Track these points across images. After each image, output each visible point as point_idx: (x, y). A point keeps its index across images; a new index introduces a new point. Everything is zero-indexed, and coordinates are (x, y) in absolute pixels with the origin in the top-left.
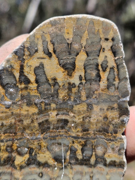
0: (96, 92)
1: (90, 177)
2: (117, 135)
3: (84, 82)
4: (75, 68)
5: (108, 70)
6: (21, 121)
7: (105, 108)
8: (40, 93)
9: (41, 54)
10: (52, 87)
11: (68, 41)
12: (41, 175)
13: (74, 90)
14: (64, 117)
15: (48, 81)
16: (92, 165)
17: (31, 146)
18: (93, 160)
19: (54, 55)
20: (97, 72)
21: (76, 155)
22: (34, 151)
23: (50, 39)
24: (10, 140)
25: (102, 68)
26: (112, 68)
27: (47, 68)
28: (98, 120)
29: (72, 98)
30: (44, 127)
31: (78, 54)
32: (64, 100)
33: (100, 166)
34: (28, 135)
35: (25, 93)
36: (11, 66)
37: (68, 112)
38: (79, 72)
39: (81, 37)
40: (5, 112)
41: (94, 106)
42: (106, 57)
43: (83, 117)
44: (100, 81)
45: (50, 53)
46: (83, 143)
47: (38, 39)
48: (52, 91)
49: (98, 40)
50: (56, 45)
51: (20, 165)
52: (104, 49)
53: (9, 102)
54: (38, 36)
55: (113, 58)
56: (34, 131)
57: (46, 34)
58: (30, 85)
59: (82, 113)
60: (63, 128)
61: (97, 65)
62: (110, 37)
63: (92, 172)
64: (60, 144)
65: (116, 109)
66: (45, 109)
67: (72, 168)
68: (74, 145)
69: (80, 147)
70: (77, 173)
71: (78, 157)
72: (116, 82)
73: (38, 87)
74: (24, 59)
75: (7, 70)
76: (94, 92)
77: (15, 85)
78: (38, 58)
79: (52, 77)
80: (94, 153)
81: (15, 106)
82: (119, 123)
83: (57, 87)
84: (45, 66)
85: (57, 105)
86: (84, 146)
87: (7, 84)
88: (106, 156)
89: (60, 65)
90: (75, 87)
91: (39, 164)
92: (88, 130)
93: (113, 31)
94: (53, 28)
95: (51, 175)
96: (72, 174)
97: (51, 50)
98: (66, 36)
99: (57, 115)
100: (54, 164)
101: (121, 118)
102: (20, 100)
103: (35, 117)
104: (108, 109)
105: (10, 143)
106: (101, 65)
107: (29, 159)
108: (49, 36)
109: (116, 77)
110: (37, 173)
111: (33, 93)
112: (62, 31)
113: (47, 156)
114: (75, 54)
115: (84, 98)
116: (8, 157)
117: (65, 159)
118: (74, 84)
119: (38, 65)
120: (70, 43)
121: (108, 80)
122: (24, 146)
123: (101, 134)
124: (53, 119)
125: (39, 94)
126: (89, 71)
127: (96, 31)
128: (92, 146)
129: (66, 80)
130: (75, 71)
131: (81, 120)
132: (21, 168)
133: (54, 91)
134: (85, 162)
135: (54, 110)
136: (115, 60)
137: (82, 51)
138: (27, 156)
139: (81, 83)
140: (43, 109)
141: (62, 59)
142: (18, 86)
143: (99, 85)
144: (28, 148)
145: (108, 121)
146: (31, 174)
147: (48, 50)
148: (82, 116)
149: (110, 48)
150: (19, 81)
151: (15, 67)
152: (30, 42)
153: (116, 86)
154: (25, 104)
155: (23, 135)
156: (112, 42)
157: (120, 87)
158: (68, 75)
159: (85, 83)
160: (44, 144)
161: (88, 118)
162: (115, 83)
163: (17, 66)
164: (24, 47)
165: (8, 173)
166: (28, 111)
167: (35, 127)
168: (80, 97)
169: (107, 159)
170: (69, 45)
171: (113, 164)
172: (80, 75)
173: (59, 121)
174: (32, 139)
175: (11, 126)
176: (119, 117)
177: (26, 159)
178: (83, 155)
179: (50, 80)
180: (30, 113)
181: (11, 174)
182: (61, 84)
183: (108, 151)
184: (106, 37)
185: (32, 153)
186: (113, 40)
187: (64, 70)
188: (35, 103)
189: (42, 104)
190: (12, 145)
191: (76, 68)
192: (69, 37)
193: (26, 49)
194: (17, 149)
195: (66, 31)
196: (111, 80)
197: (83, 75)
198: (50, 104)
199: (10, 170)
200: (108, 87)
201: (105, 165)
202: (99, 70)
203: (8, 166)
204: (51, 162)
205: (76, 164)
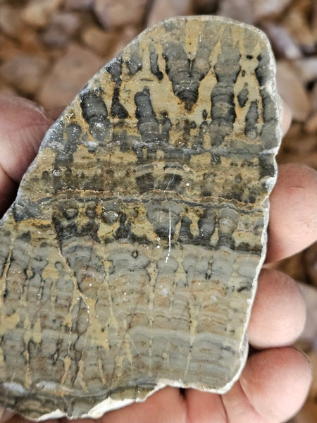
0: (226, 138)
1: (209, 264)
2: (254, 205)
3: (209, 120)
4: (197, 99)
5: (248, 105)
6: (110, 172)
7: (240, 163)
8: (142, 133)
9: (146, 73)
10: (161, 125)
11: (189, 56)
12: (136, 254)
13: (194, 132)
14: (175, 172)
15: (155, 115)
16: (213, 246)
17: (123, 211)
18: (214, 240)
19: (166, 77)
20: (230, 106)
21: (189, 230)
22: (128, 219)
23: (162, 52)
24: (92, 200)
25: (239, 101)
26: (255, 103)
27: (154, 97)
28: (226, 180)
29: (189, 144)
30: (145, 183)
31: (203, 77)
32: (177, 146)
33: (225, 248)
34: (120, 195)
35: (119, 130)
36: (100, 88)
37: (183, 164)
38: (203, 105)
39: (210, 51)
40: (88, 158)
41: (222, 159)
42: (246, 84)
43: (205, 175)
44: (234, 121)
45: (161, 73)
46: (202, 213)
47: (143, 50)
48: (160, 132)
49: (236, 58)
50: (170, 61)
51: (105, 238)
52: (244, 71)
53: (93, 143)
54: (144, 45)
55: (257, 88)
56: (129, 189)
57: (156, 43)
58: (127, 120)
59: (204, 167)
60: (172, 187)
61: (232, 96)
62: (255, 54)
63: (212, 257)
64: (166, 211)
65: (256, 166)
66: (148, 158)
67: (182, 249)
68: (187, 215)
69: (197, 219)
70: (190, 256)
71: (192, 233)
72: (259, 125)
73: (139, 124)
74: (120, 80)
75: (95, 96)
76: (223, 138)
77: (105, 117)
78: (142, 80)
79: (161, 110)
80: (217, 229)
81: (102, 149)
82: (258, 188)
83: (168, 125)
84: (151, 92)
85: (166, 153)
86: (202, 217)
87: (94, 116)
88: (235, 235)
89: (174, 92)
90: (195, 127)
91: (134, 239)
92: (209, 194)
93: (260, 45)
94: (168, 34)
95: (150, 257)
96: (181, 257)
97: (162, 69)
98: (187, 48)
99: (164, 168)
100: (157, 241)
101: (262, 180)
102: (111, 142)
103: (132, 168)
104: (242, 166)
105: (92, 203)
106: (238, 97)
107: (119, 230)
108: (160, 46)
109: (260, 117)
110: (129, 251)
111: (130, 133)
112: (181, 40)
113: (146, 228)
114: (199, 76)
115: (207, 146)
116: (88, 225)
117: (172, 235)
118: (194, 122)
119: (140, 90)
120: (192, 59)
121: (247, 120)
122: (112, 210)
123: (231, 202)
124: (159, 173)
125: (139, 135)
126: (218, 105)
127: (234, 43)
128: (215, 218)
129: (182, 116)
130: (197, 103)
131: (202, 178)
132: (107, 241)
133: (163, 131)
134: (203, 241)
135: (161, 160)
136: (261, 91)
137: (210, 73)
138: (117, 225)
139: (205, 123)
140: (145, 157)
141: (178, 84)
142: (109, 120)
143: (232, 127)
144: (119, 213)
145: (242, 183)
146: (121, 251)
147: (158, 68)
148: (203, 172)
149: (253, 72)
150: (112, 112)
151: (106, 91)
152: (130, 53)
153: (259, 131)
154: (118, 149)
155: (113, 194)
156: (258, 62)
157: (264, 132)
158: (186, 108)
159: (212, 122)
160: (143, 209)
161: (212, 176)
162: (257, 125)
163: (109, 90)
164: (122, 62)
165: (88, 248)
166: (122, 158)
167: (131, 183)
168: (202, 144)
169: (236, 240)
170: (191, 62)
171: (245, 248)
172: (205, 111)
173: (168, 177)
174: (126, 201)
175: (95, 179)
176: (260, 179)
177: (115, 230)
178: (200, 231)
179: (157, 114)
180: (125, 162)
181: (91, 249)
182: (174, 122)
183: (238, 228)
184: (250, 54)
185: (124, 222)
186: (259, 58)
187: (180, 101)
188: (133, 148)
189: (144, 150)
190: (95, 208)
191: (199, 100)
192: (192, 50)
193: (124, 65)
194: (102, 214)
195: (187, 40)
196: (252, 120)
197: (208, 110)
198: (155, 152)
199: (89, 244)
200: (246, 131)
201: (233, 248)
202: (234, 105)
203: (87, 237)
204: (152, 236)
205: (188, 243)
